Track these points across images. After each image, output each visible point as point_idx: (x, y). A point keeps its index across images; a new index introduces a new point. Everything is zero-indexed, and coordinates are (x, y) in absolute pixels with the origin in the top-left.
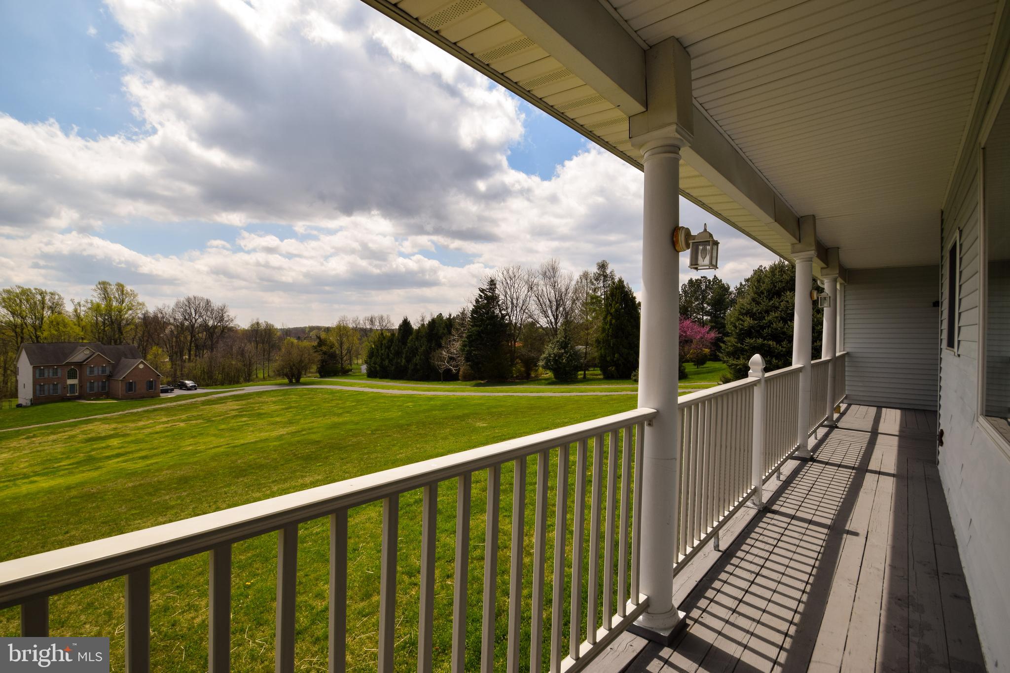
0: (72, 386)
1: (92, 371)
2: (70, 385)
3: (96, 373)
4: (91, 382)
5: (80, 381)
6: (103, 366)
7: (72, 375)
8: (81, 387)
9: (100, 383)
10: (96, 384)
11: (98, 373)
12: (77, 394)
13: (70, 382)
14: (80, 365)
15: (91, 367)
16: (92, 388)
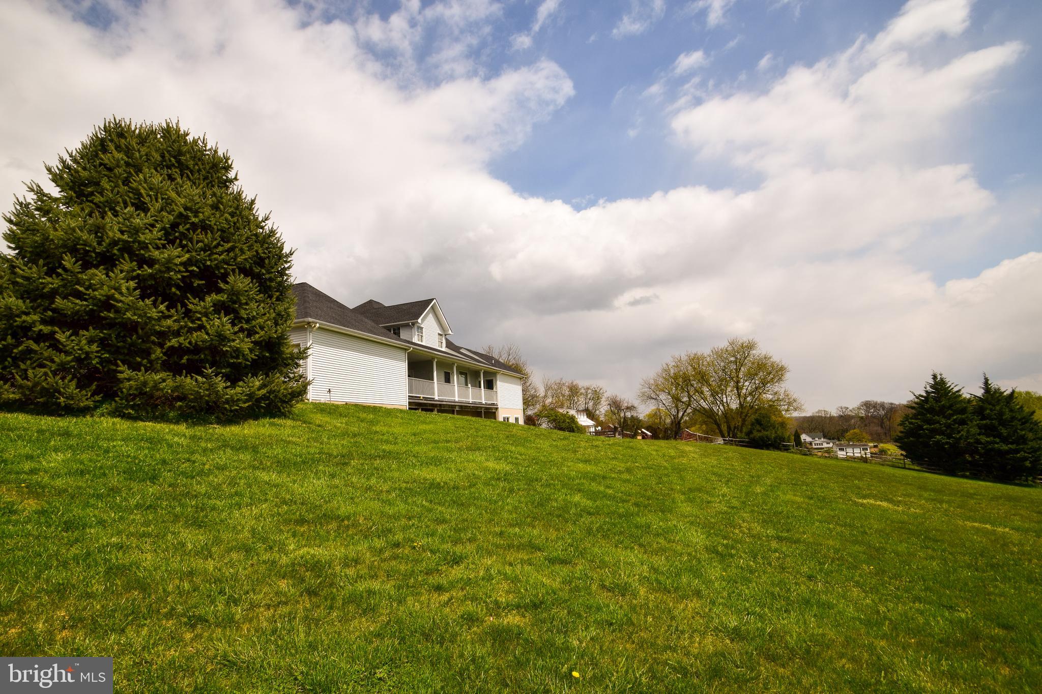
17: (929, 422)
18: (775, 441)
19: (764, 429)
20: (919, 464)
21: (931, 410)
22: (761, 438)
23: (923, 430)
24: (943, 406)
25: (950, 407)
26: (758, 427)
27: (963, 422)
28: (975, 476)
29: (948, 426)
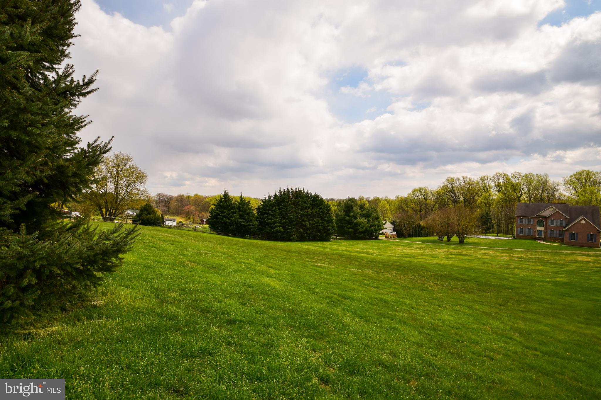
0: (540, 231)
1: (552, 223)
2: (539, 230)
3: (555, 224)
4: (551, 230)
5: (546, 228)
6: (561, 220)
7: (540, 224)
8: (546, 232)
9: (558, 232)
10: (555, 232)
11: (557, 224)
12: (543, 237)
13: (539, 228)
14: (545, 218)
15: (552, 220)
16: (552, 234)
17: (222, 212)
18: (155, 221)
19: (149, 214)
20: (215, 231)
21: (223, 207)
22: (148, 219)
23: (220, 216)
24: (227, 205)
25: (229, 206)
26: (145, 212)
27: (234, 213)
28: (233, 236)
29: (229, 214)
